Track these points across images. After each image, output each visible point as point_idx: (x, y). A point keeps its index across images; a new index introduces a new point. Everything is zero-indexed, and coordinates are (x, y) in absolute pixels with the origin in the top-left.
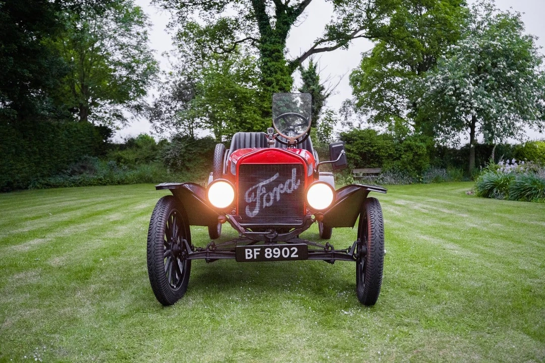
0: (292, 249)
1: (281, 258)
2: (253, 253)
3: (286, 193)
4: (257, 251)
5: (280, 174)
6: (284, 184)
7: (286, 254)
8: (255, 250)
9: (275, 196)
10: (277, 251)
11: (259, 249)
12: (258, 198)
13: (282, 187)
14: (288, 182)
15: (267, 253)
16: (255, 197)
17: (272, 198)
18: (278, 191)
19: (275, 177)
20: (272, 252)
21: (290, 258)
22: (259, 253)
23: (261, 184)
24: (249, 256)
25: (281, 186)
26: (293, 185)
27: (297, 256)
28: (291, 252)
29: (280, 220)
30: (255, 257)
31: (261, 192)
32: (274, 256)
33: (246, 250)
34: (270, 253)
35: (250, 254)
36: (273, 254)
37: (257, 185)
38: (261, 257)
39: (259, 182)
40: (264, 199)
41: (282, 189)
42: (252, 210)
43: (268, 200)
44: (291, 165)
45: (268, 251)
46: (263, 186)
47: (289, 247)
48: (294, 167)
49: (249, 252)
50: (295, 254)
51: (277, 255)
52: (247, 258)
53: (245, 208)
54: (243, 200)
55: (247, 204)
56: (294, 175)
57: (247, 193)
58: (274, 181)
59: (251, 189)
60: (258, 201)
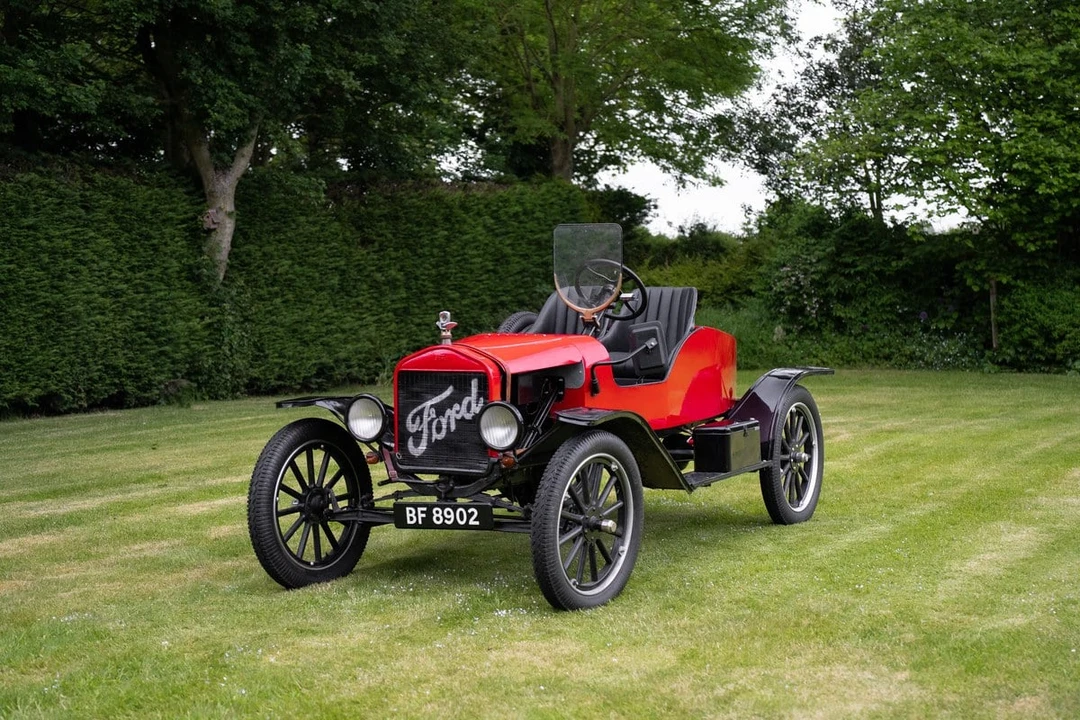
0: (470, 511)
1: (455, 525)
2: (416, 515)
3: (463, 419)
4: (422, 512)
5: (455, 388)
6: (460, 404)
7: (462, 519)
8: (419, 510)
9: (448, 424)
10: (449, 513)
11: (425, 509)
12: (425, 425)
13: (458, 409)
14: (465, 402)
15: (436, 515)
16: (421, 423)
17: (444, 426)
18: (453, 414)
19: (447, 393)
20: (443, 515)
21: (467, 526)
22: (424, 515)
23: (429, 403)
24: (411, 519)
25: (456, 407)
26: (473, 405)
27: (477, 523)
28: (470, 516)
29: (456, 463)
30: (420, 522)
31: (429, 415)
32: (446, 521)
33: (408, 509)
34: (439, 515)
35: (413, 515)
36: (444, 518)
37: (424, 405)
38: (428, 523)
39: (427, 400)
40: (434, 427)
41: (458, 412)
42: (417, 444)
43: (439, 429)
44: (470, 373)
45: (437, 512)
46: (432, 406)
47: (466, 507)
48: (474, 377)
49: (411, 512)
50: (475, 520)
51: (449, 519)
52: (409, 522)
53: (407, 441)
54: (405, 428)
55: (410, 434)
56: (474, 390)
57: (410, 416)
58: (448, 398)
59: (415, 411)
60: (426, 431)
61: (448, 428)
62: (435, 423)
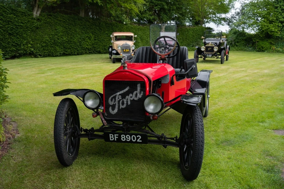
0: (138, 136)
1: (131, 142)
2: (114, 137)
3: (134, 100)
4: (116, 136)
5: (130, 87)
6: (133, 94)
7: (134, 139)
8: (115, 135)
9: (127, 102)
10: (128, 137)
11: (118, 135)
12: (117, 102)
13: (131, 96)
14: (135, 93)
15: (122, 138)
16: (115, 101)
17: (125, 103)
18: (129, 98)
19: (127, 89)
20: (126, 137)
21: (136, 142)
22: (117, 137)
23: (118, 93)
25: (131, 95)
26: (138, 94)
27: (141, 141)
28: (137, 138)
29: (131, 117)
30: (116, 140)
31: (118, 98)
32: (127, 140)
33: (110, 135)
34: (124, 137)
35: (112, 137)
36: (126, 139)
37: (116, 94)
38: (119, 140)
39: (118, 92)
41: (131, 97)
42: (113, 109)
43: (123, 104)
44: (137, 81)
45: (123, 136)
46: (120, 94)
47: (136, 135)
48: (139, 83)
49: (111, 136)
50: (140, 140)
51: (128, 139)
52: (111, 139)
53: (109, 108)
54: (108, 103)
55: (110, 106)
56: (139, 88)
57: (110, 98)
58: (127, 91)
59: (112, 96)
60: (117, 104)
61: (127, 103)
62: (121, 101)
